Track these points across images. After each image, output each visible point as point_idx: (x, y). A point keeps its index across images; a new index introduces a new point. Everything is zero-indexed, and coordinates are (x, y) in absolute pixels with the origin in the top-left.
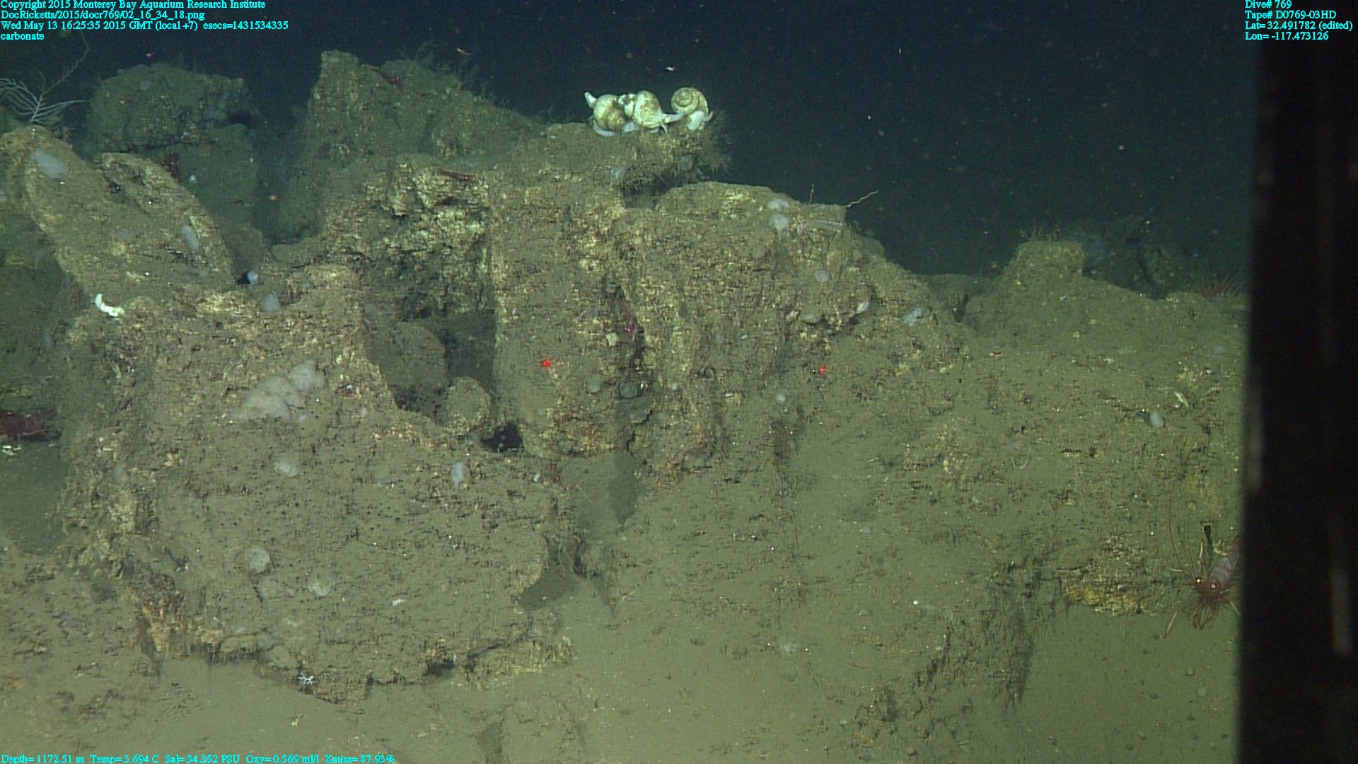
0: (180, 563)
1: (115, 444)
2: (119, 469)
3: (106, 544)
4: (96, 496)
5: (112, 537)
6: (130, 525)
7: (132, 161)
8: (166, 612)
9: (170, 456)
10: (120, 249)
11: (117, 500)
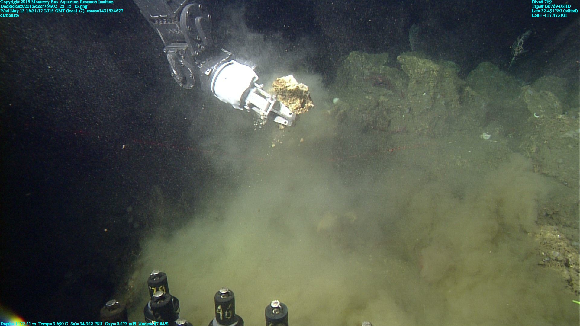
0: (543, 159)
1: (534, 138)
2: (535, 142)
3: (529, 154)
4: (528, 146)
5: (530, 153)
6: (534, 151)
7: (546, 92)
8: (539, 167)
9: (545, 141)
10: (540, 106)
11: (533, 147)
